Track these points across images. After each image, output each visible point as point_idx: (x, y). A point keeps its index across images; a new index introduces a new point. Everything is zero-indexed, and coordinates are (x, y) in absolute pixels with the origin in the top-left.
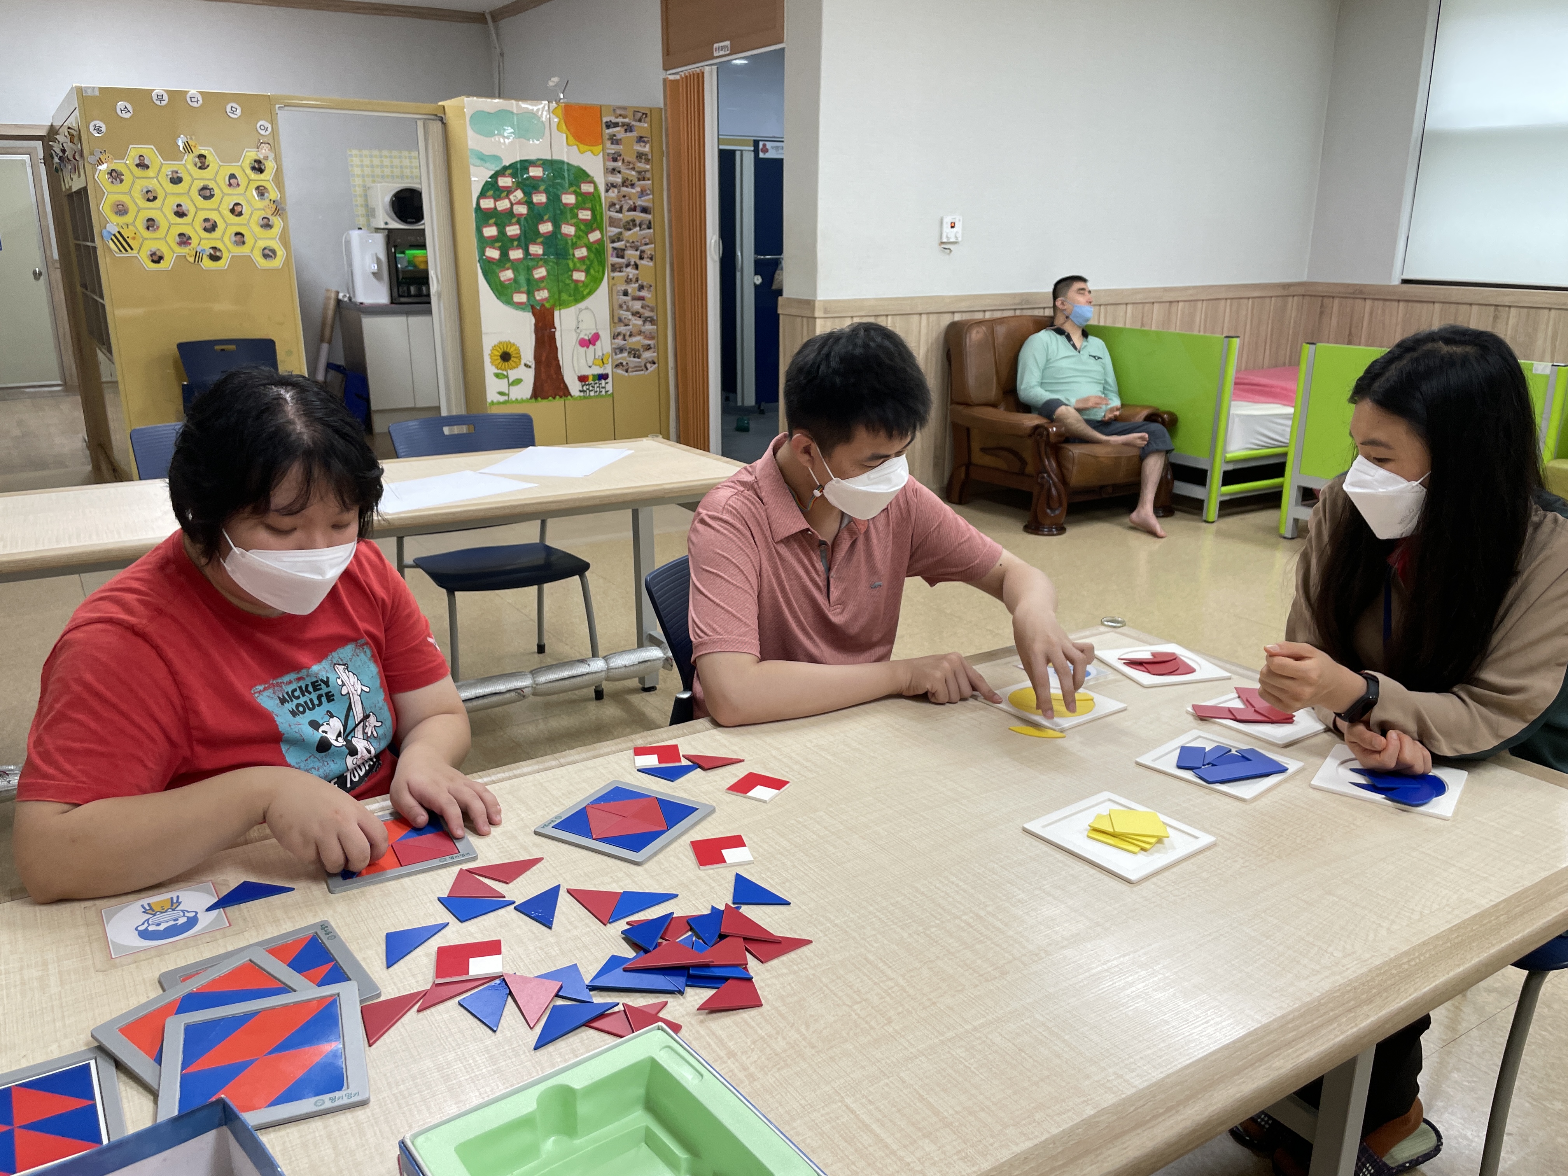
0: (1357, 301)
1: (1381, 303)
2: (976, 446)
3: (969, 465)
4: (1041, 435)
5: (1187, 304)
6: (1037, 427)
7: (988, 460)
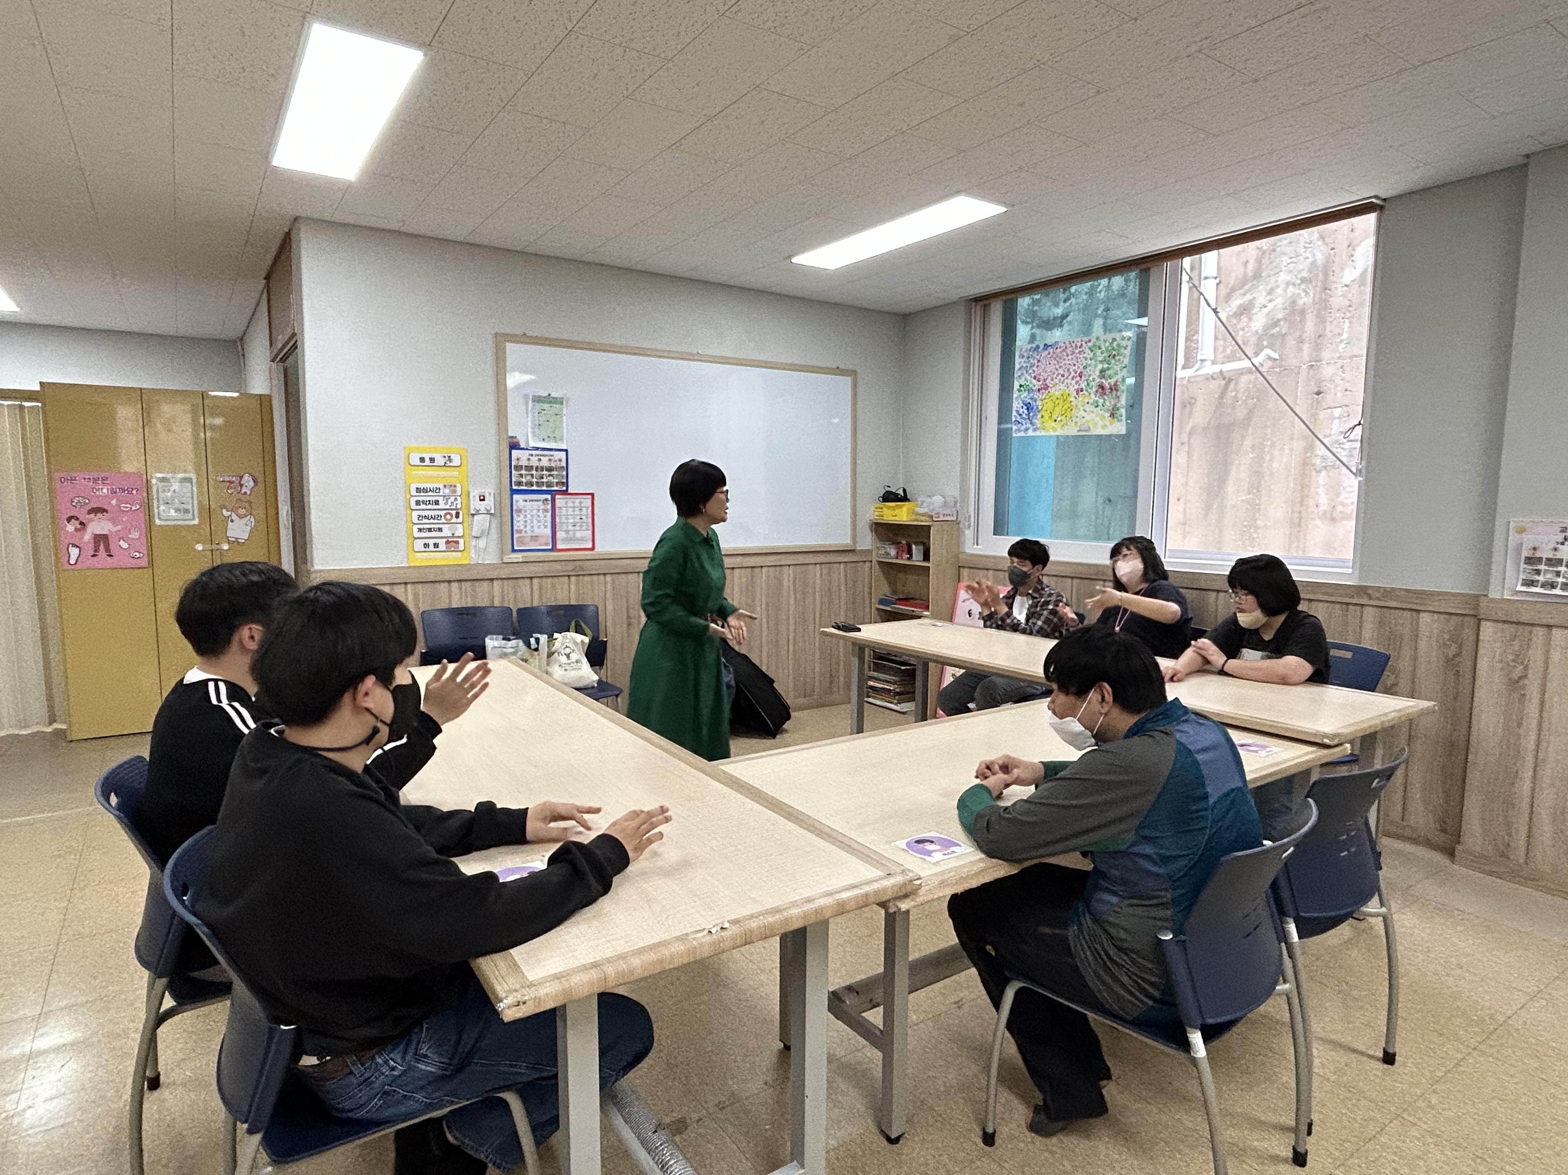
5: (771, 569)
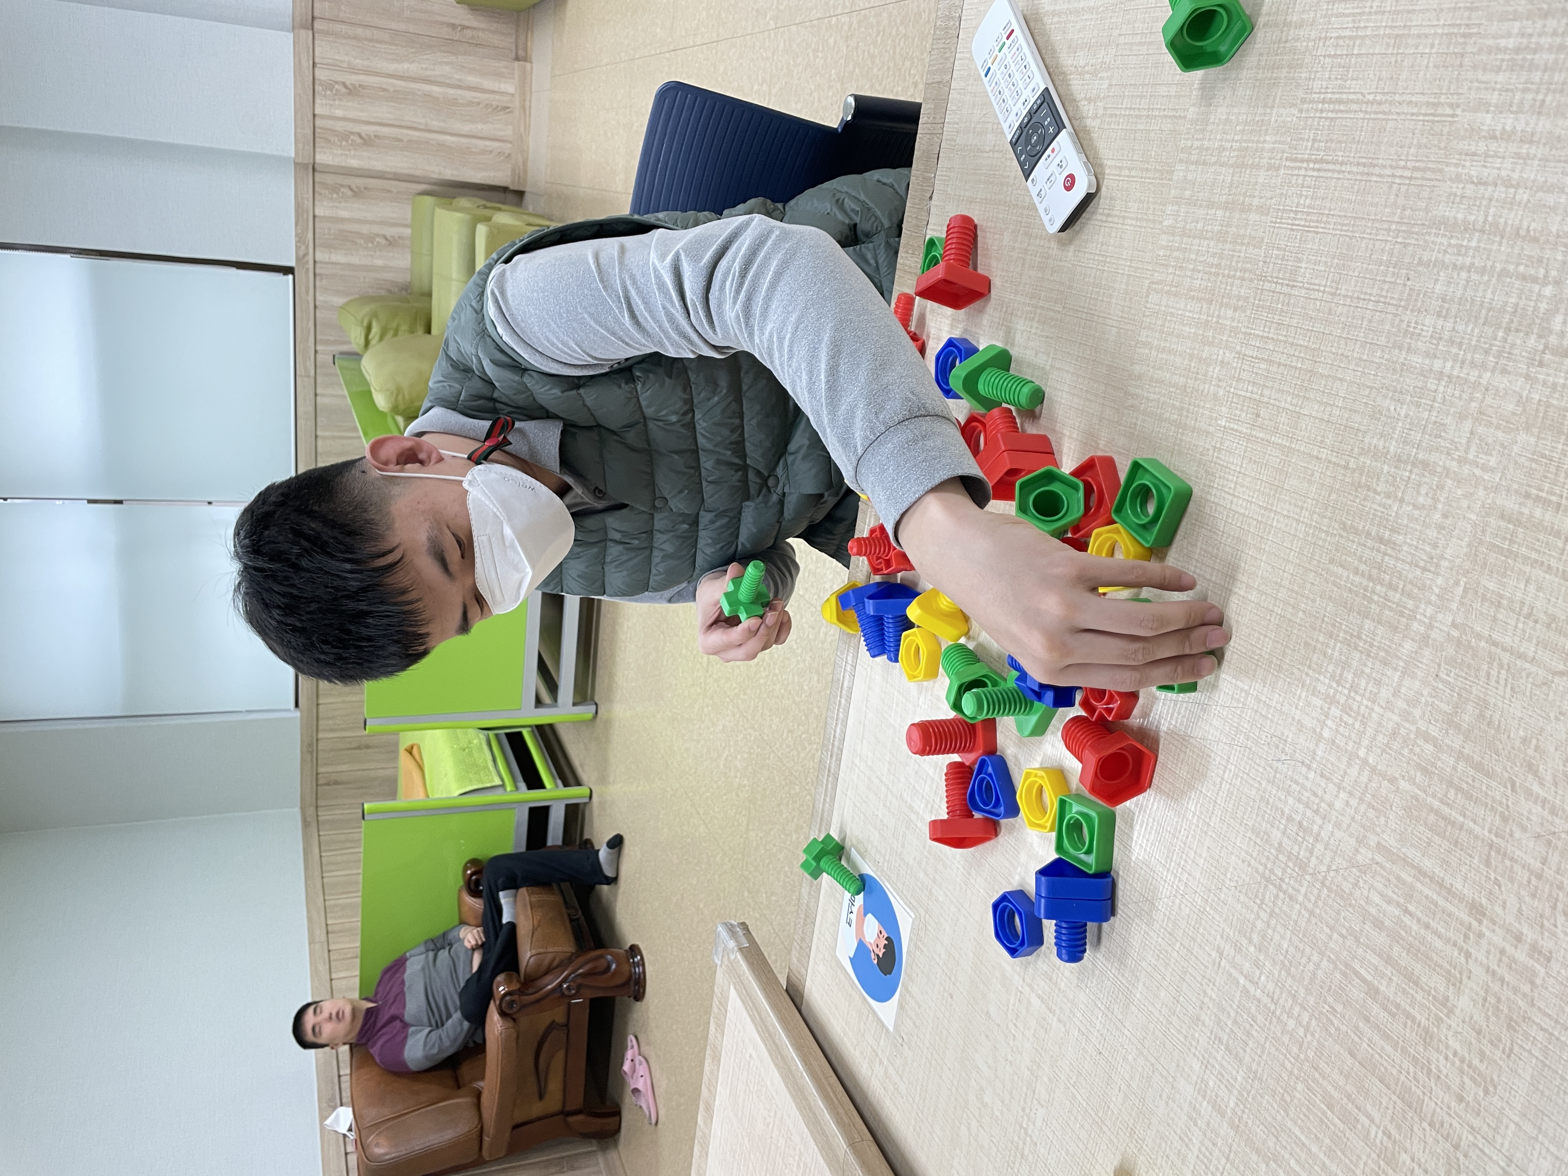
0: (320, 747)
1: (321, 722)
2: (537, 1109)
3: (565, 1113)
4: (511, 1004)
6: (503, 1014)
7: (555, 1085)
